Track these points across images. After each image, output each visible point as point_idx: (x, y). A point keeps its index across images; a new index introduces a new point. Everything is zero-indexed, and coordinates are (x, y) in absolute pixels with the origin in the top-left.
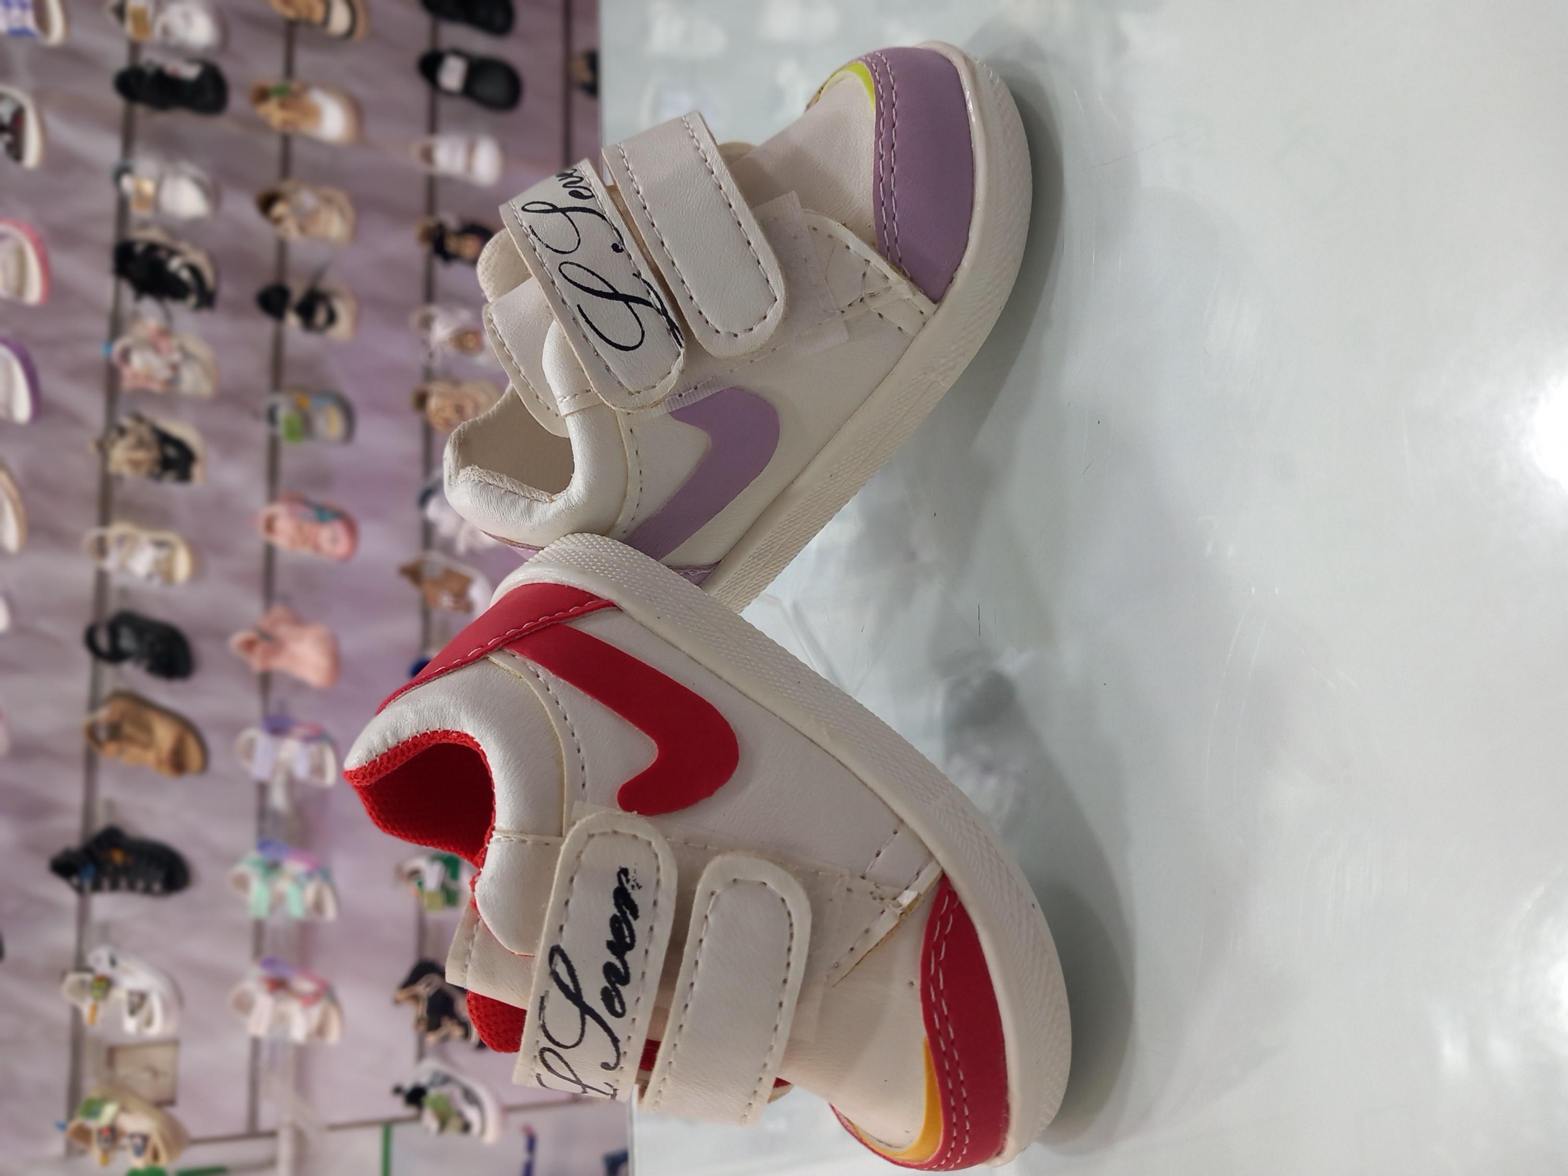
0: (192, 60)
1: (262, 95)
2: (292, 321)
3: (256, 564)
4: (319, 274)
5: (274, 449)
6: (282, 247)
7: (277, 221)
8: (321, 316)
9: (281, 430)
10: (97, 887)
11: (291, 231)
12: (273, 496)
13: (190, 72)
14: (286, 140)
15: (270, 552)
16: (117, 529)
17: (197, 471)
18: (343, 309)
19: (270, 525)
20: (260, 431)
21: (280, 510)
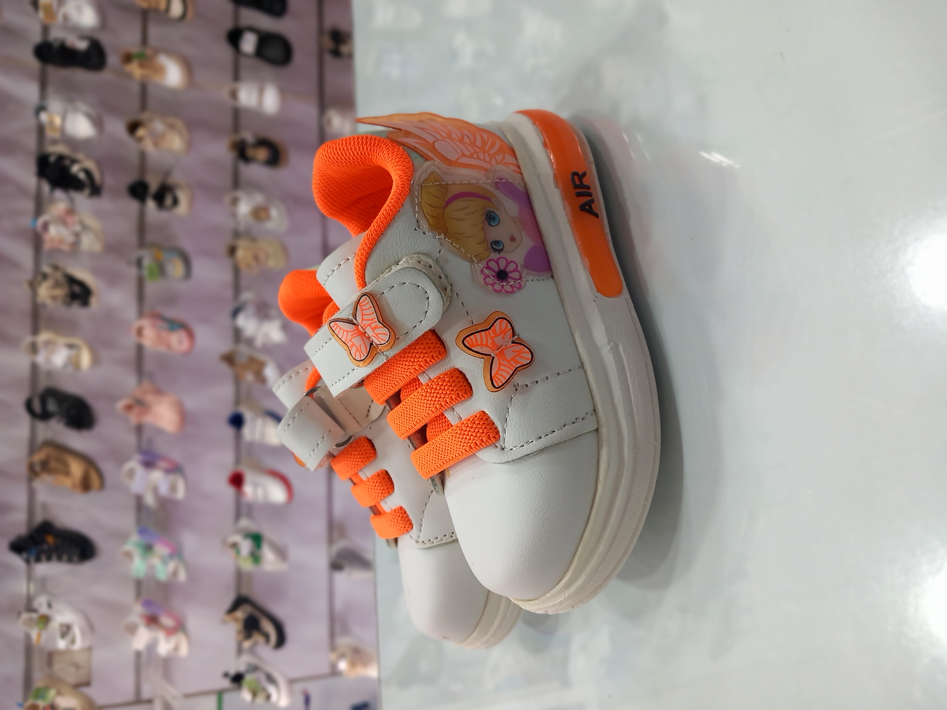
0: (82, 37)
1: (128, 58)
2: (151, 205)
3: (132, 354)
4: (167, 173)
5: (141, 283)
6: (143, 156)
7: (140, 140)
8: (169, 201)
9: (145, 273)
10: (38, 560)
11: (148, 146)
12: (141, 314)
13: (82, 45)
14: (144, 88)
15: (140, 349)
16: (43, 337)
17: (94, 301)
18: (183, 196)
19: (140, 332)
20: (132, 272)
21: (146, 323)
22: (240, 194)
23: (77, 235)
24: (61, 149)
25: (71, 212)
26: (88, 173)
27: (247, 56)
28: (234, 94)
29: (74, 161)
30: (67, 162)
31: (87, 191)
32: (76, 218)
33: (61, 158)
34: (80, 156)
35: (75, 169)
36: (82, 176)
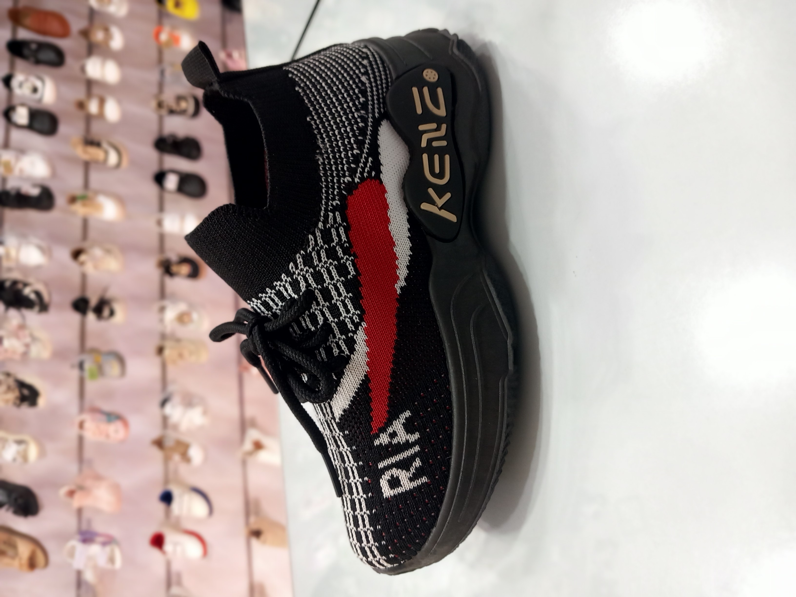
0: (35, 185)
1: (73, 200)
2: (91, 317)
3: (73, 444)
4: (105, 289)
5: (82, 382)
6: (84, 277)
7: (82, 264)
8: (106, 312)
9: (87, 374)
11: (89, 269)
12: (82, 409)
13: (35, 192)
14: (85, 223)
15: (81, 440)
17: (41, 401)
18: (118, 308)
19: (81, 425)
20: (75, 373)
21: (87, 417)
22: (166, 303)
23: (27, 346)
24: (16, 275)
25: (22, 327)
26: (38, 294)
27: (170, 192)
28: (160, 223)
29: (26, 285)
30: (20, 286)
31: (37, 308)
32: (27, 332)
33: (15, 283)
34: (31, 280)
35: (27, 291)
36: (33, 296)
